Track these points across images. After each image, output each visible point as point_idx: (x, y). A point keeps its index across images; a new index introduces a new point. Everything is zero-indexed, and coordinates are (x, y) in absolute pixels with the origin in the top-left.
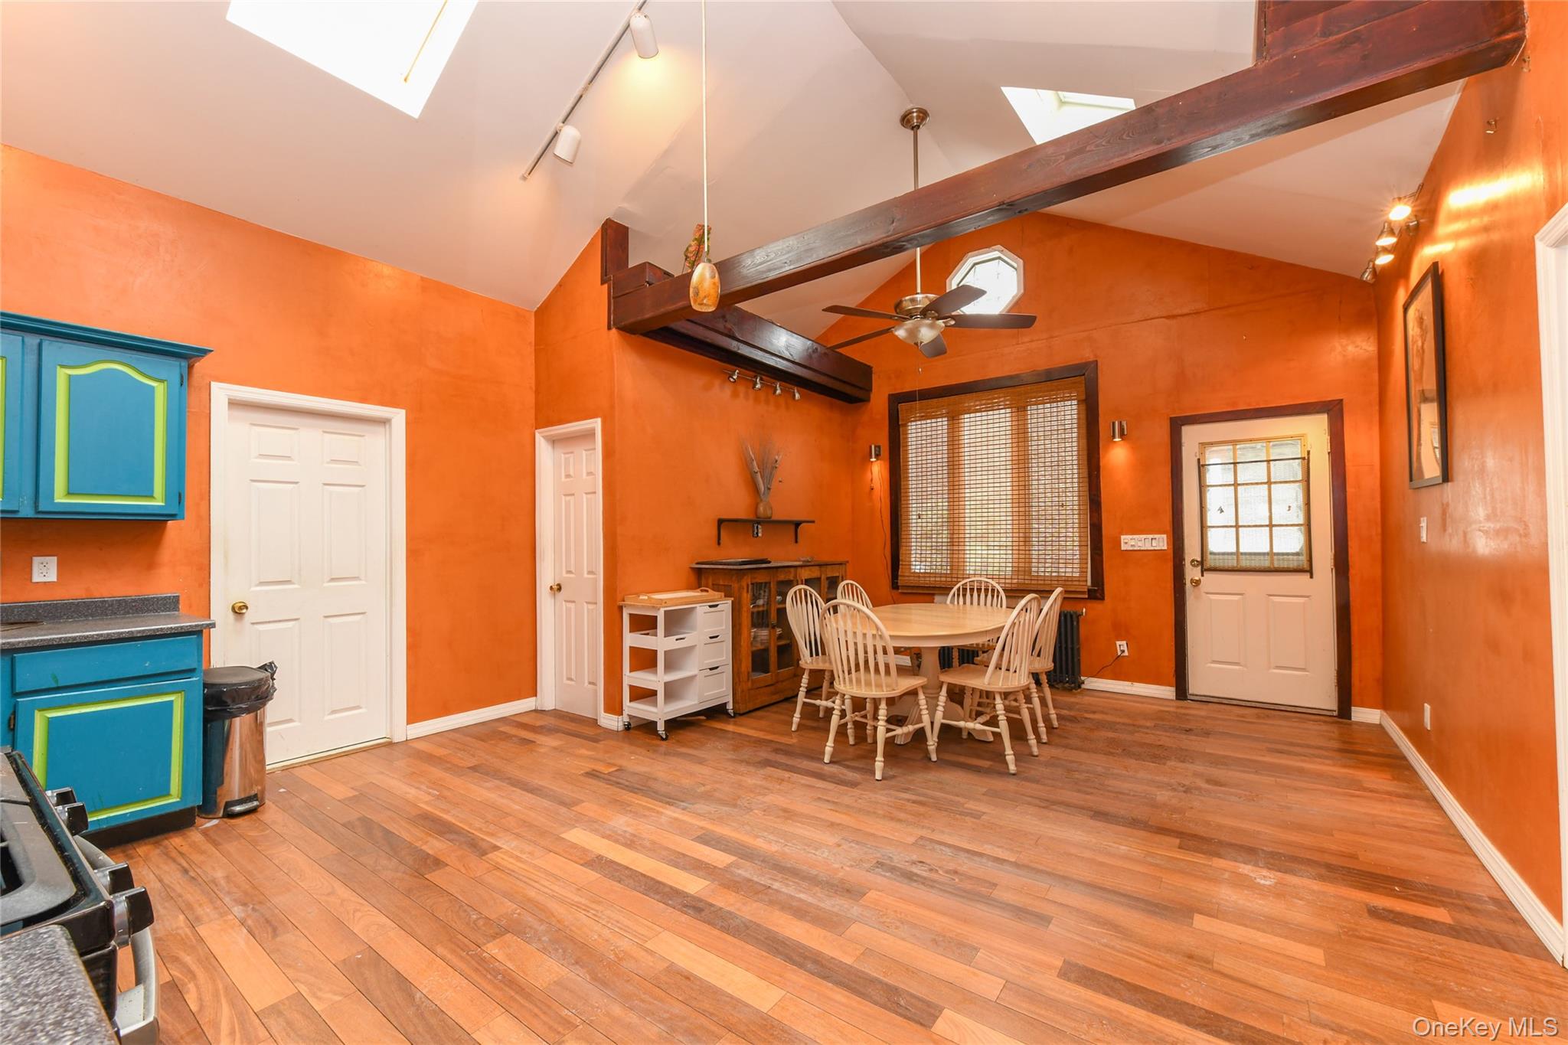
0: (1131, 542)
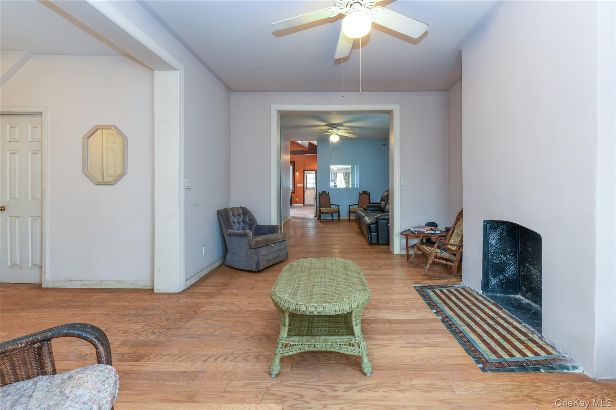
0: (298, 185)
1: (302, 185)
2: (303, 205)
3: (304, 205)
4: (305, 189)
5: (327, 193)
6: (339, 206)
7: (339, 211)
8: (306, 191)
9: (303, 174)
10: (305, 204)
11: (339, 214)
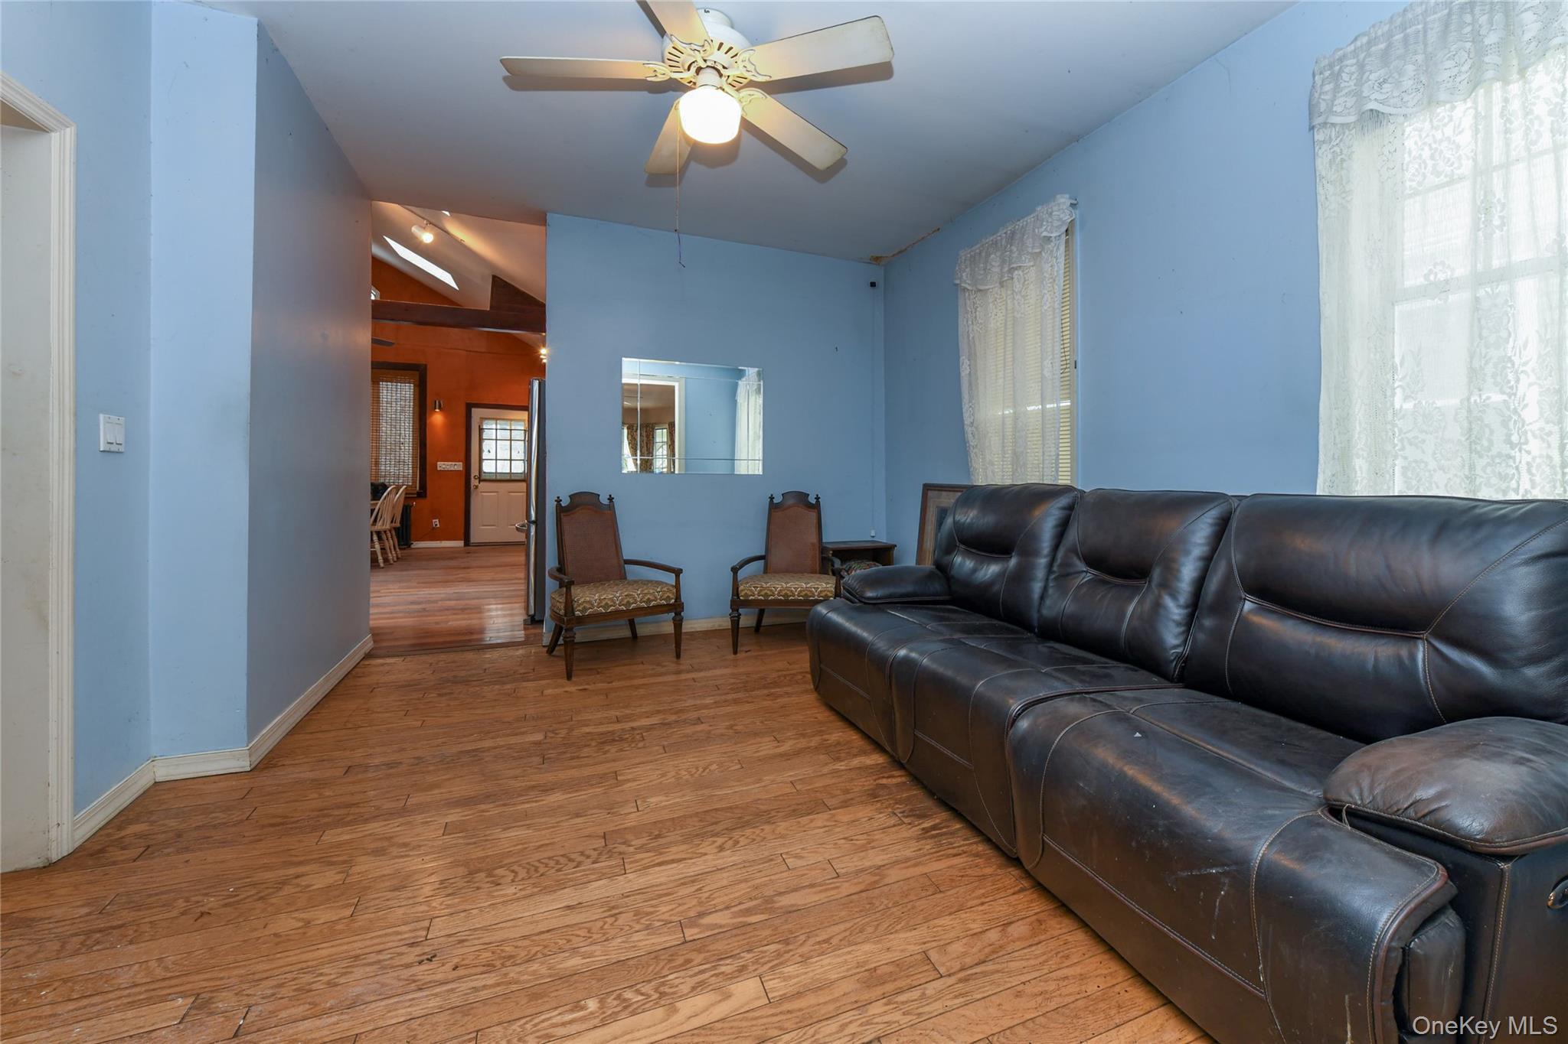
0: (442, 466)
1: (459, 466)
2: (461, 543)
3: (467, 543)
4: (474, 482)
5: (604, 500)
6: (678, 572)
7: (678, 597)
8: (480, 489)
9: (462, 420)
10: (473, 539)
11: (678, 614)
